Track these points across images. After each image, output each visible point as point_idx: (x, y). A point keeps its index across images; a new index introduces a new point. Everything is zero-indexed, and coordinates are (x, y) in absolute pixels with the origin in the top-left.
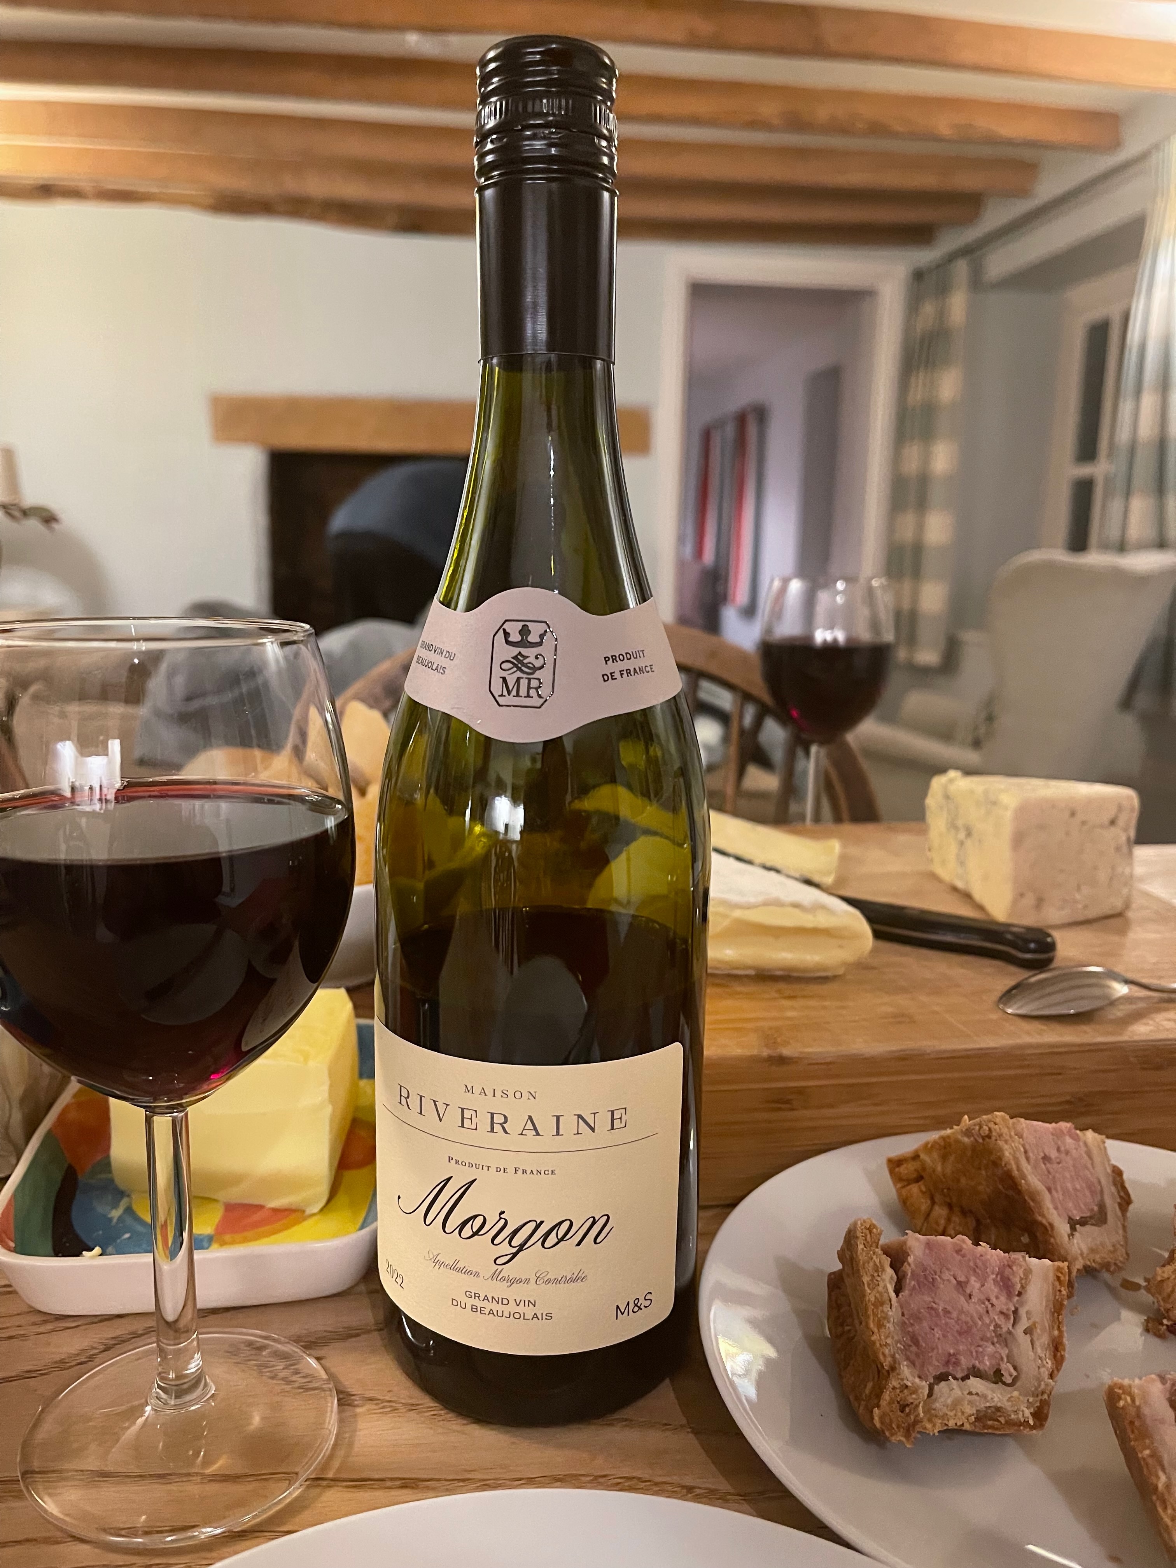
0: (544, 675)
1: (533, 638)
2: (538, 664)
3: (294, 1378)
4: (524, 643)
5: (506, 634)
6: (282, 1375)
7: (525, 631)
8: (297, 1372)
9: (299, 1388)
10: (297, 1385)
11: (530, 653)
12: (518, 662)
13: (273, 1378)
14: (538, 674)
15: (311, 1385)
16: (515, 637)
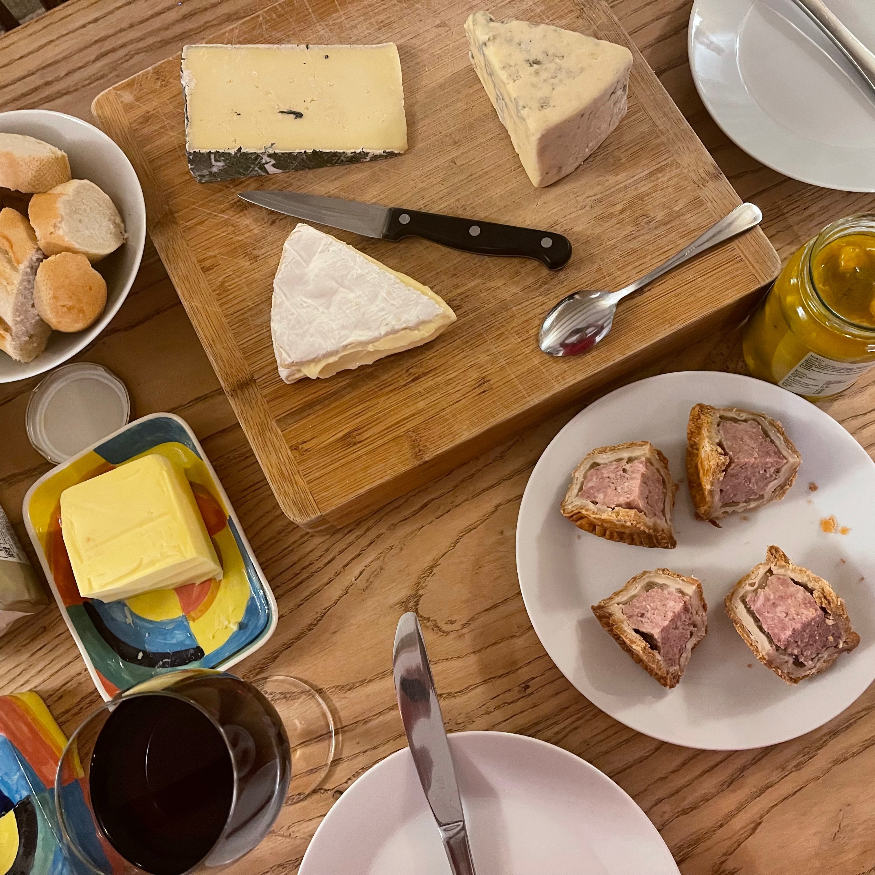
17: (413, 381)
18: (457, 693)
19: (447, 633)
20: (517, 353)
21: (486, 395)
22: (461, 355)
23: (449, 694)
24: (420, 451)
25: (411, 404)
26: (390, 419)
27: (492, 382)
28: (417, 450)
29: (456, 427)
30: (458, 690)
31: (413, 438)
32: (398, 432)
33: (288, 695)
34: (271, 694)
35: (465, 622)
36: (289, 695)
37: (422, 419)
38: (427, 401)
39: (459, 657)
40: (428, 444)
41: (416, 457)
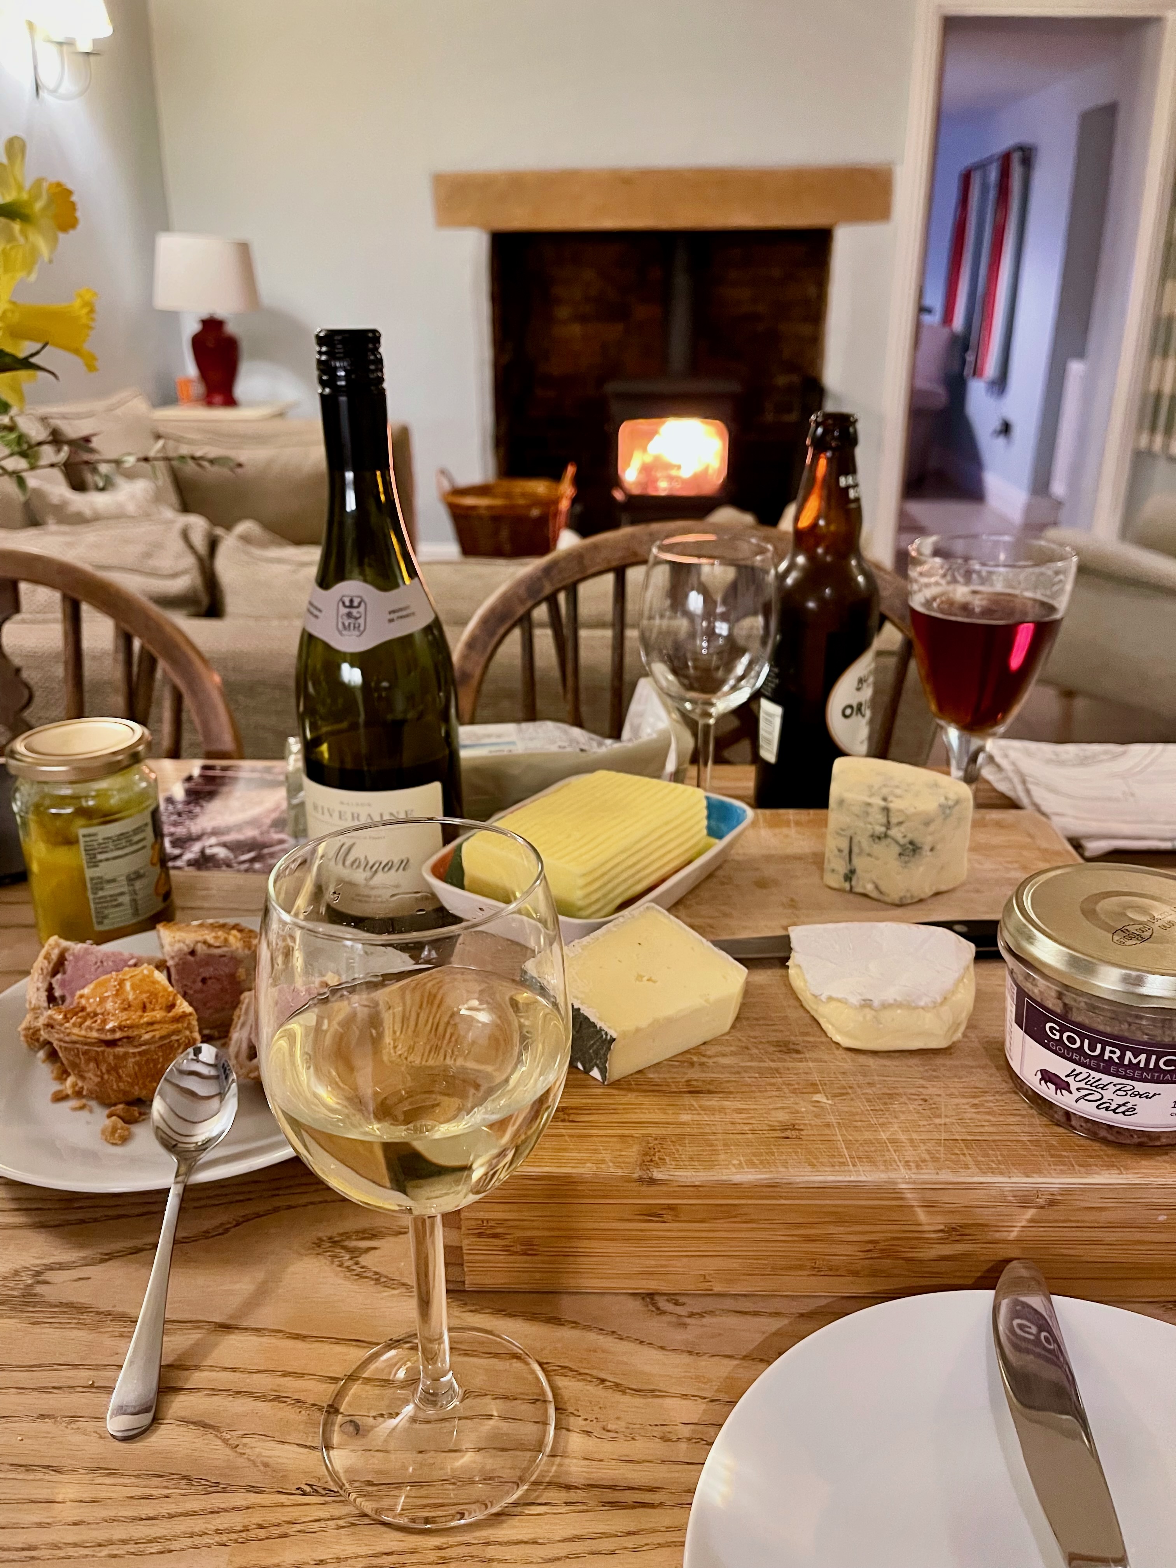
0: (361, 621)
1: (356, 604)
2: (358, 615)
3: (354, 1267)
4: (351, 606)
5: (344, 603)
6: (347, 1264)
7: (351, 601)
8: (357, 1263)
9: (357, 1275)
10: (354, 1273)
11: (354, 612)
12: (349, 615)
13: (340, 1266)
14: (359, 621)
15: (365, 1274)
16: (347, 603)
17: (690, 1092)
18: (630, 1389)
19: (662, 1313)
20: (857, 1118)
21: (788, 1141)
22: (774, 1093)
23: (617, 1385)
24: (651, 1161)
25: (670, 1112)
26: (633, 1116)
27: (802, 1133)
28: (649, 1158)
29: (722, 1157)
30: (635, 1387)
31: (650, 1145)
32: (633, 1132)
33: (383, 1280)
34: (362, 1267)
35: (699, 1311)
36: (385, 1280)
37: (678, 1131)
38: (696, 1117)
39: (662, 1348)
40: (667, 1158)
41: (641, 1165)
